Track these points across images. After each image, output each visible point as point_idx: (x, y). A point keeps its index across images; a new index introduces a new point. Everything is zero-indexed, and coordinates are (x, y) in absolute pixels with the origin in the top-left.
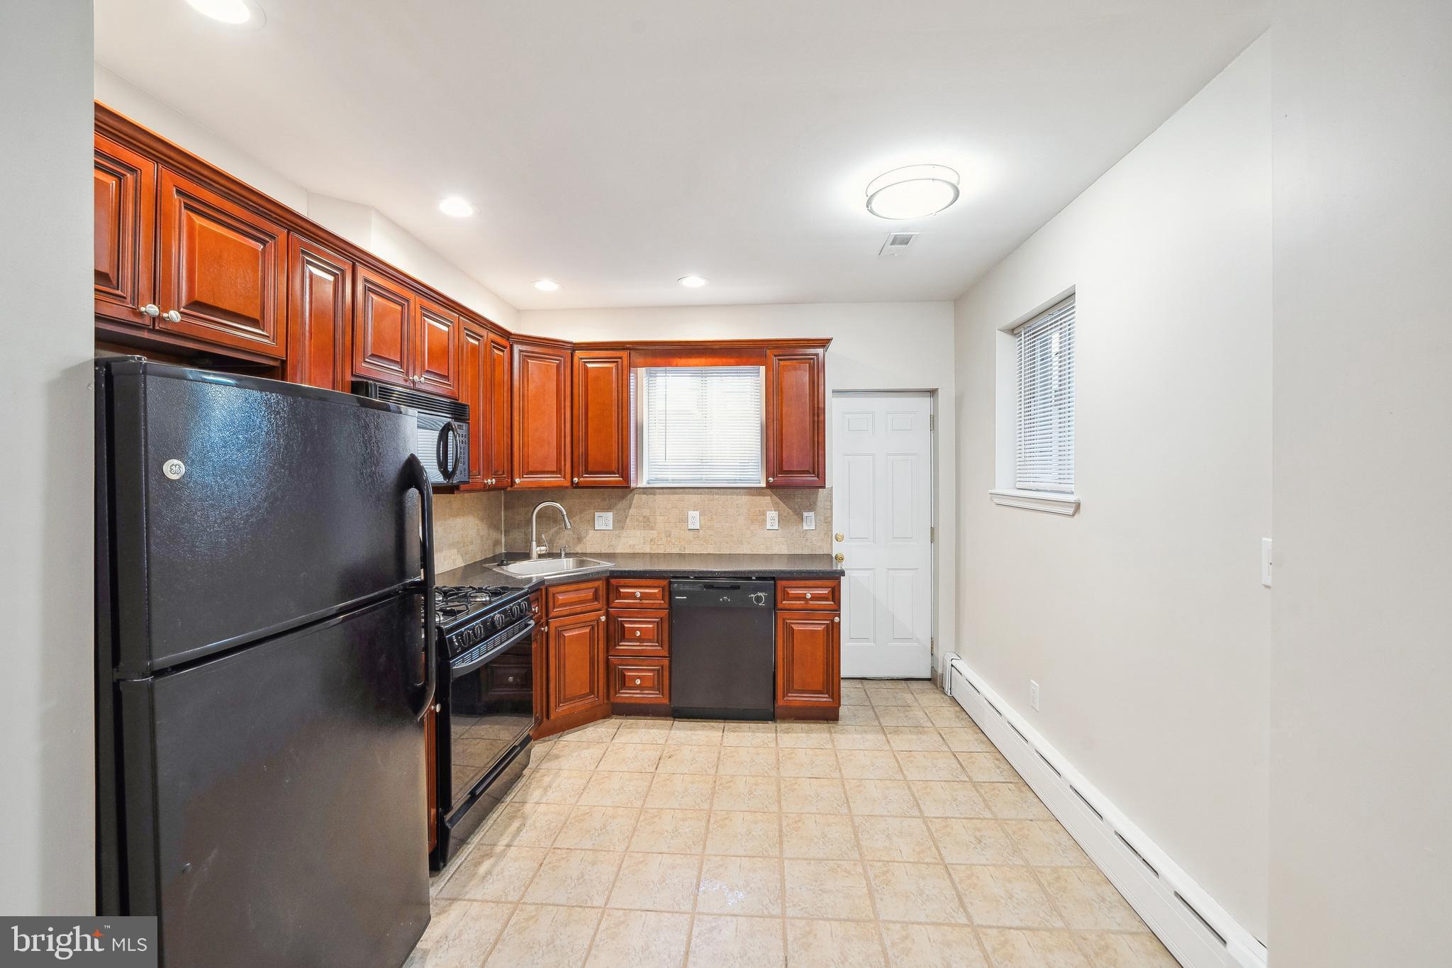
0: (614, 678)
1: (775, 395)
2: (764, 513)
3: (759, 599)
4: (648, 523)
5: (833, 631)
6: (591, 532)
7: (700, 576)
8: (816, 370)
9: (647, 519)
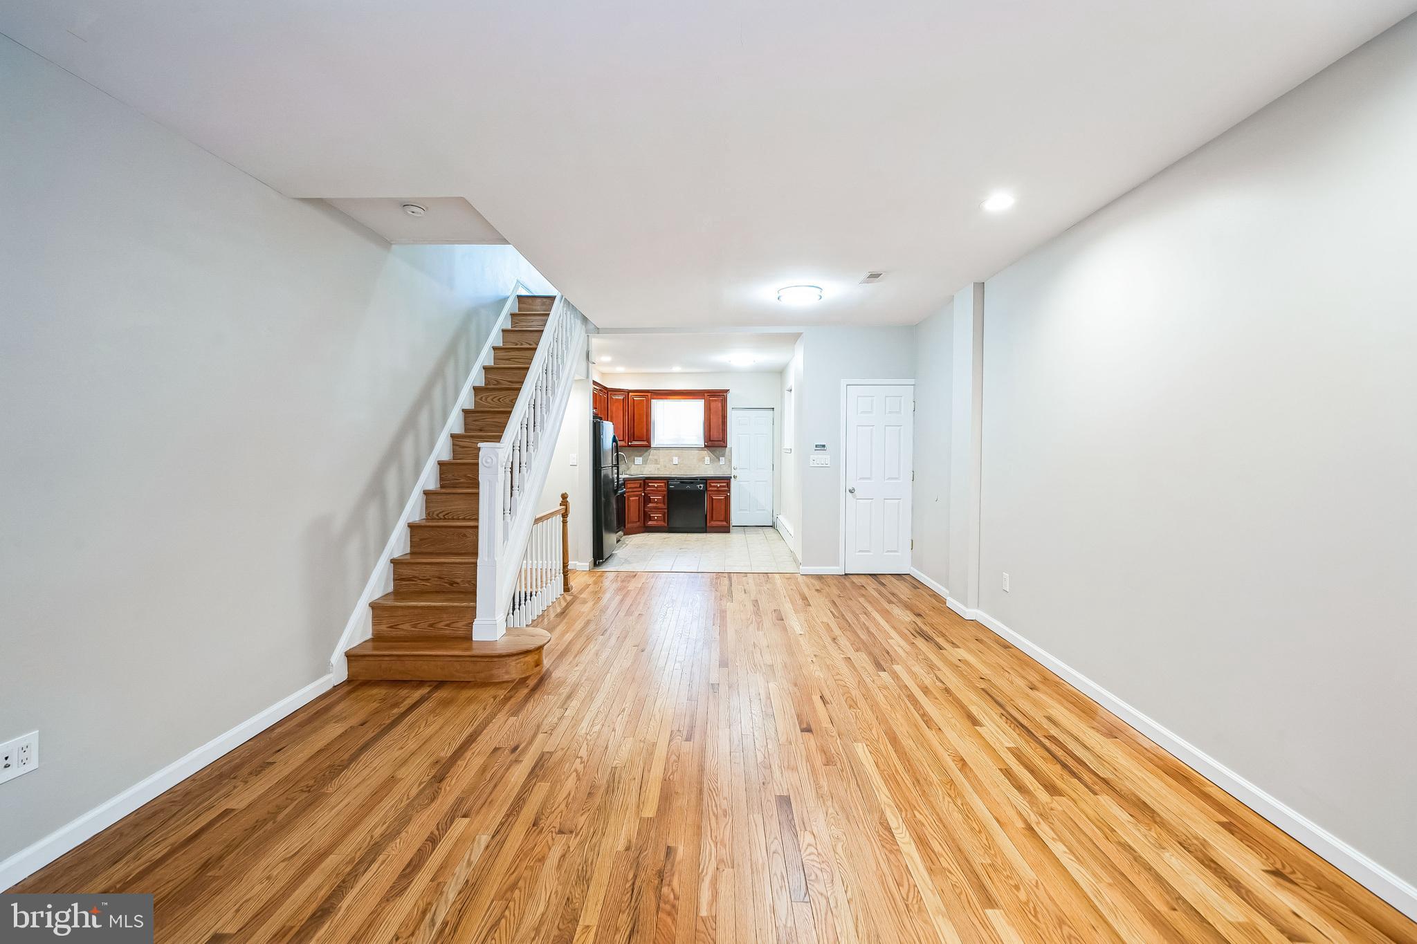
0: (647, 517)
1: (708, 410)
2: (704, 458)
3: (700, 487)
4: (656, 462)
5: (728, 499)
6: (633, 466)
7: (678, 479)
8: (724, 402)
9: (656, 460)
